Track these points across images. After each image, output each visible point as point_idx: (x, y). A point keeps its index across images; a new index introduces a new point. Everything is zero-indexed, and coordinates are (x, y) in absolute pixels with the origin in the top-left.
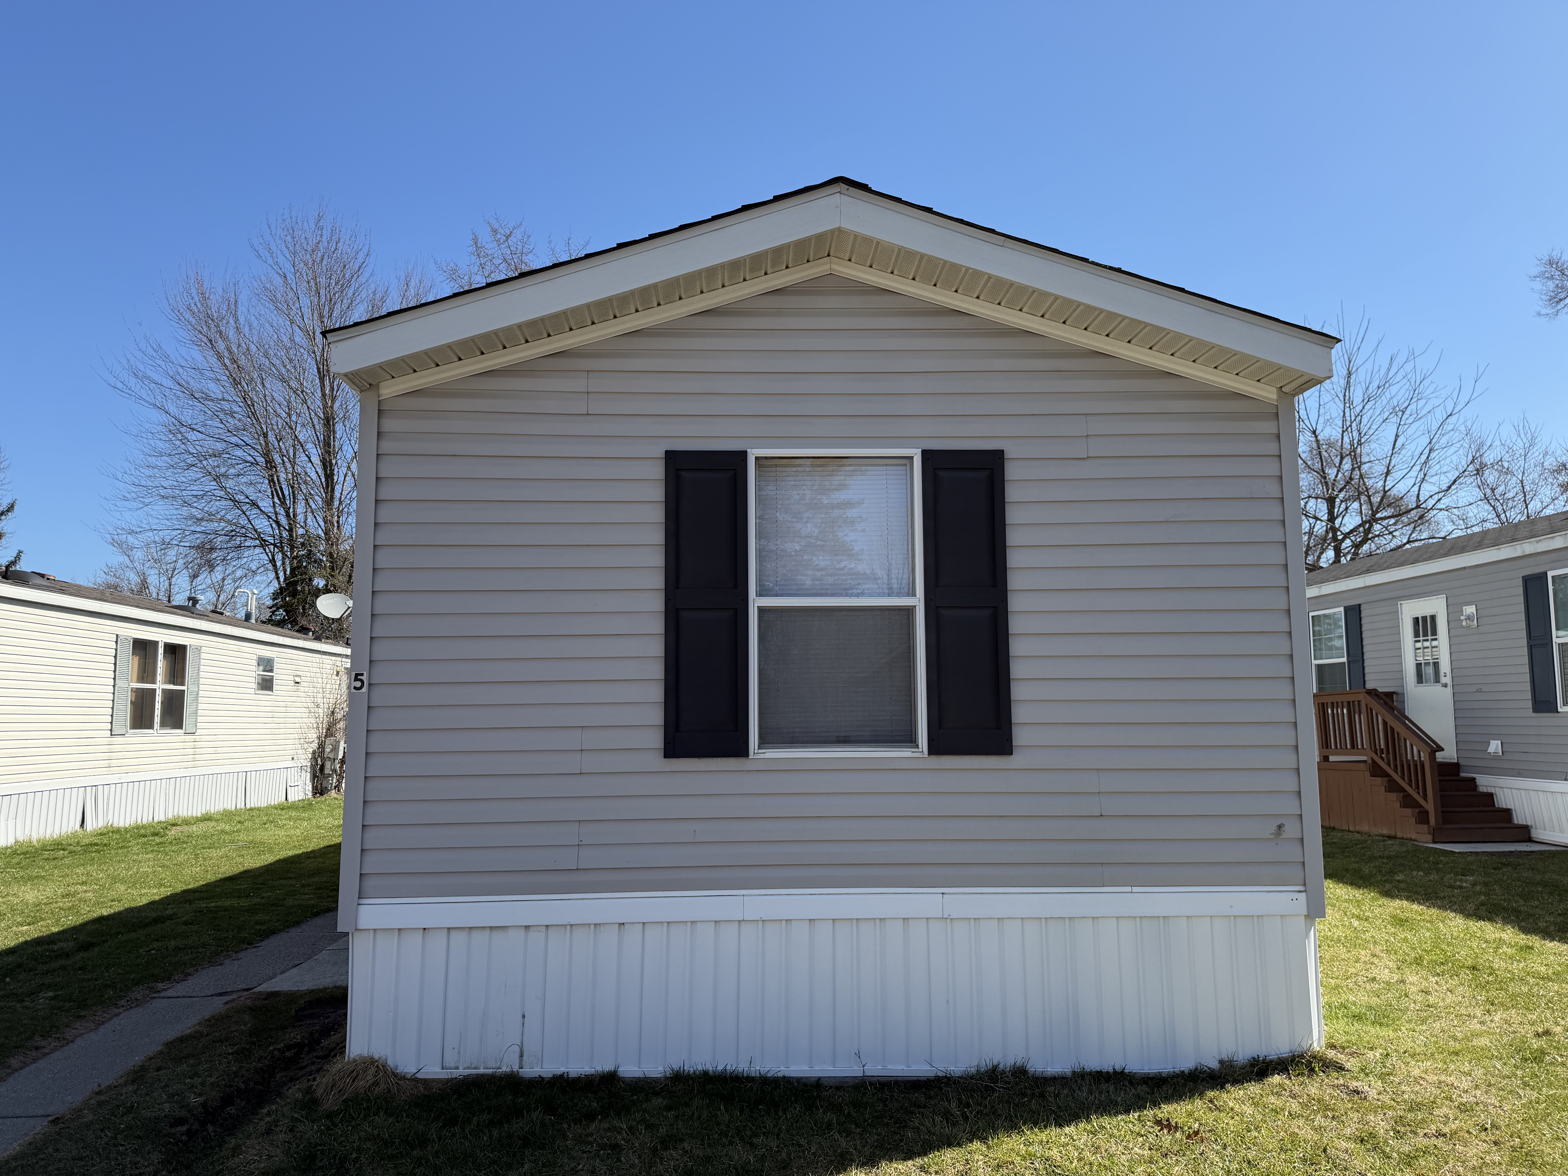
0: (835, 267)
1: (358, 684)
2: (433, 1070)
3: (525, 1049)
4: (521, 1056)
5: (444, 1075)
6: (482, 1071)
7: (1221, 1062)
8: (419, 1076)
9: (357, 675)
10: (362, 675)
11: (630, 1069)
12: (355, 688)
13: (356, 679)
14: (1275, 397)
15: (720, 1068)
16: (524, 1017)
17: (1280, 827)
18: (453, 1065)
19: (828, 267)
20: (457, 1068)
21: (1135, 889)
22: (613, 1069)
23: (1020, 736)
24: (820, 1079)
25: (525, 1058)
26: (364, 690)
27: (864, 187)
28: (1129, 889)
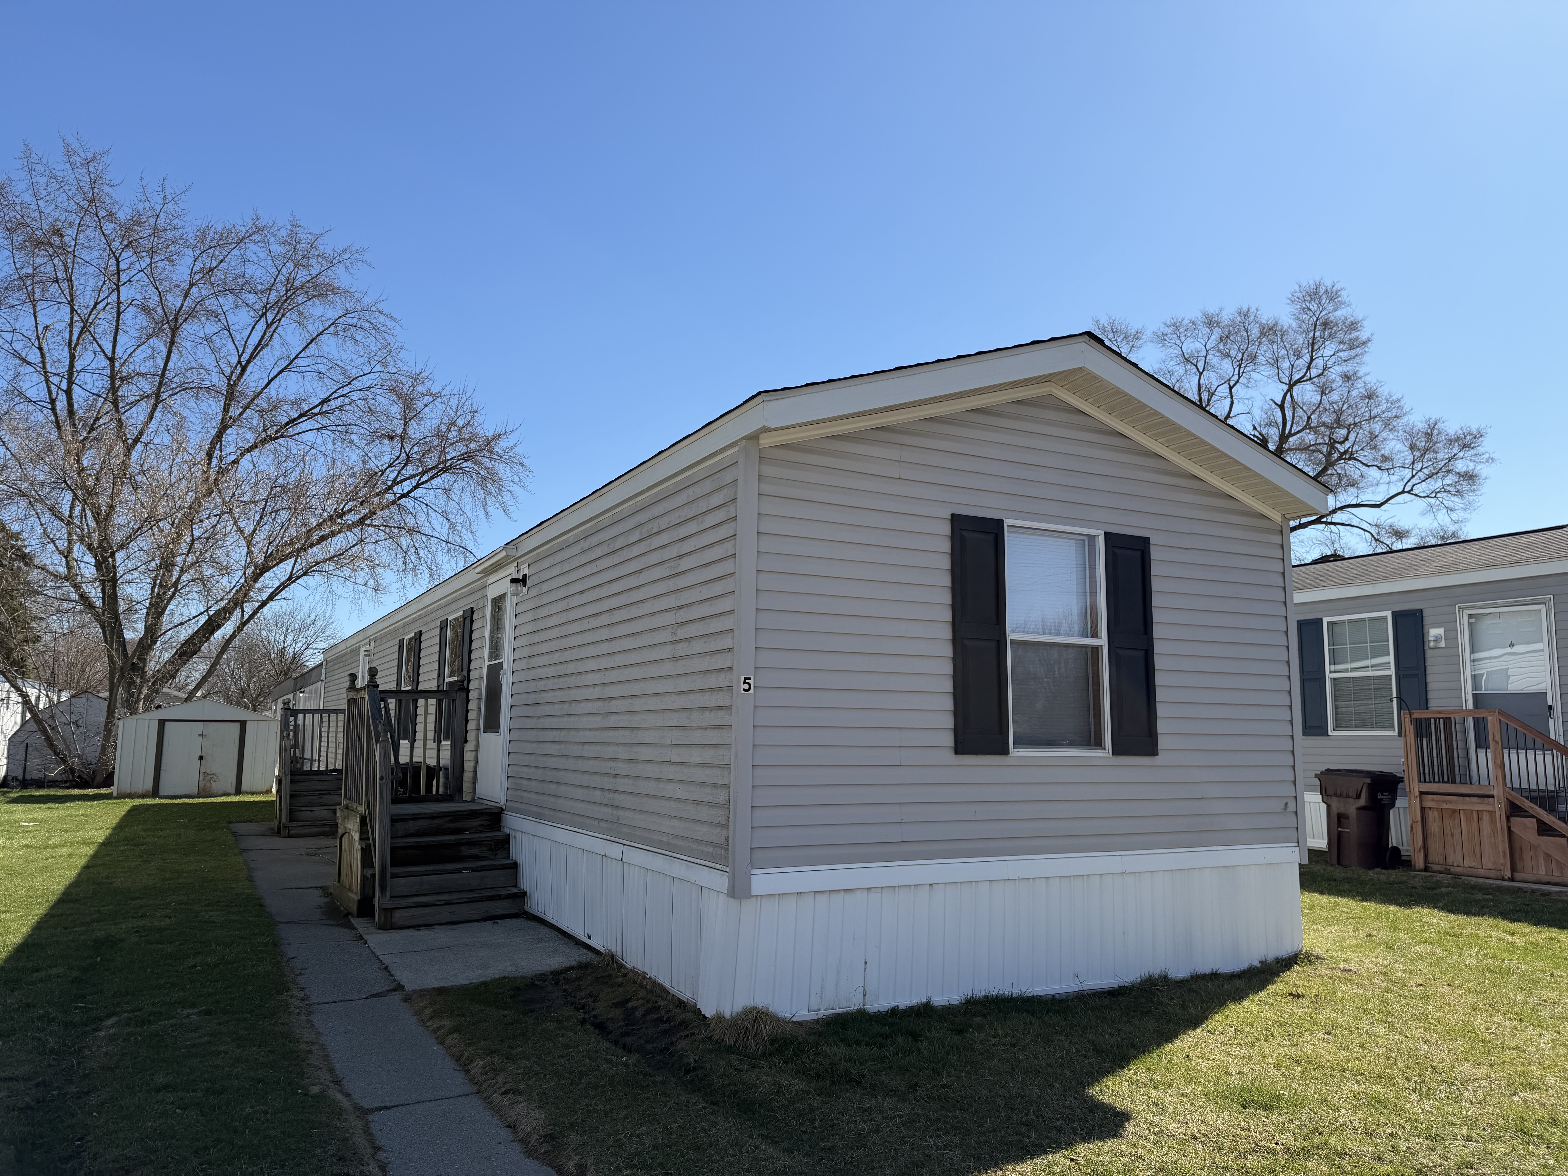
0: (1054, 390)
1: (746, 687)
2: (803, 1014)
3: (867, 990)
4: (864, 995)
5: (812, 1016)
6: (838, 1011)
7: (1260, 962)
8: (794, 1019)
9: (745, 679)
10: (749, 679)
11: (939, 1000)
12: (744, 690)
13: (745, 683)
14: (1280, 520)
15: (995, 993)
16: (866, 963)
17: (1286, 804)
18: (816, 1008)
19: (1048, 389)
20: (819, 1010)
21: (1219, 848)
22: (924, 1000)
23: (1163, 742)
24: (1054, 995)
25: (867, 997)
26: (751, 691)
27: (1100, 342)
28: (1215, 848)
